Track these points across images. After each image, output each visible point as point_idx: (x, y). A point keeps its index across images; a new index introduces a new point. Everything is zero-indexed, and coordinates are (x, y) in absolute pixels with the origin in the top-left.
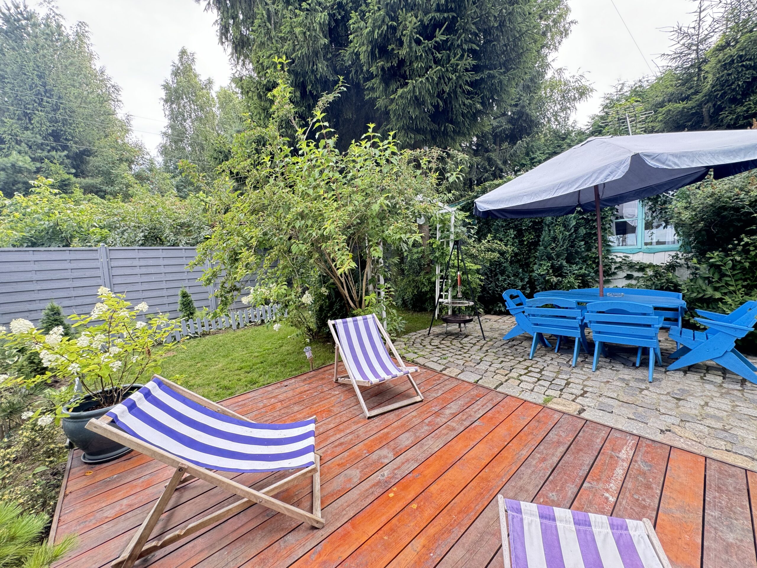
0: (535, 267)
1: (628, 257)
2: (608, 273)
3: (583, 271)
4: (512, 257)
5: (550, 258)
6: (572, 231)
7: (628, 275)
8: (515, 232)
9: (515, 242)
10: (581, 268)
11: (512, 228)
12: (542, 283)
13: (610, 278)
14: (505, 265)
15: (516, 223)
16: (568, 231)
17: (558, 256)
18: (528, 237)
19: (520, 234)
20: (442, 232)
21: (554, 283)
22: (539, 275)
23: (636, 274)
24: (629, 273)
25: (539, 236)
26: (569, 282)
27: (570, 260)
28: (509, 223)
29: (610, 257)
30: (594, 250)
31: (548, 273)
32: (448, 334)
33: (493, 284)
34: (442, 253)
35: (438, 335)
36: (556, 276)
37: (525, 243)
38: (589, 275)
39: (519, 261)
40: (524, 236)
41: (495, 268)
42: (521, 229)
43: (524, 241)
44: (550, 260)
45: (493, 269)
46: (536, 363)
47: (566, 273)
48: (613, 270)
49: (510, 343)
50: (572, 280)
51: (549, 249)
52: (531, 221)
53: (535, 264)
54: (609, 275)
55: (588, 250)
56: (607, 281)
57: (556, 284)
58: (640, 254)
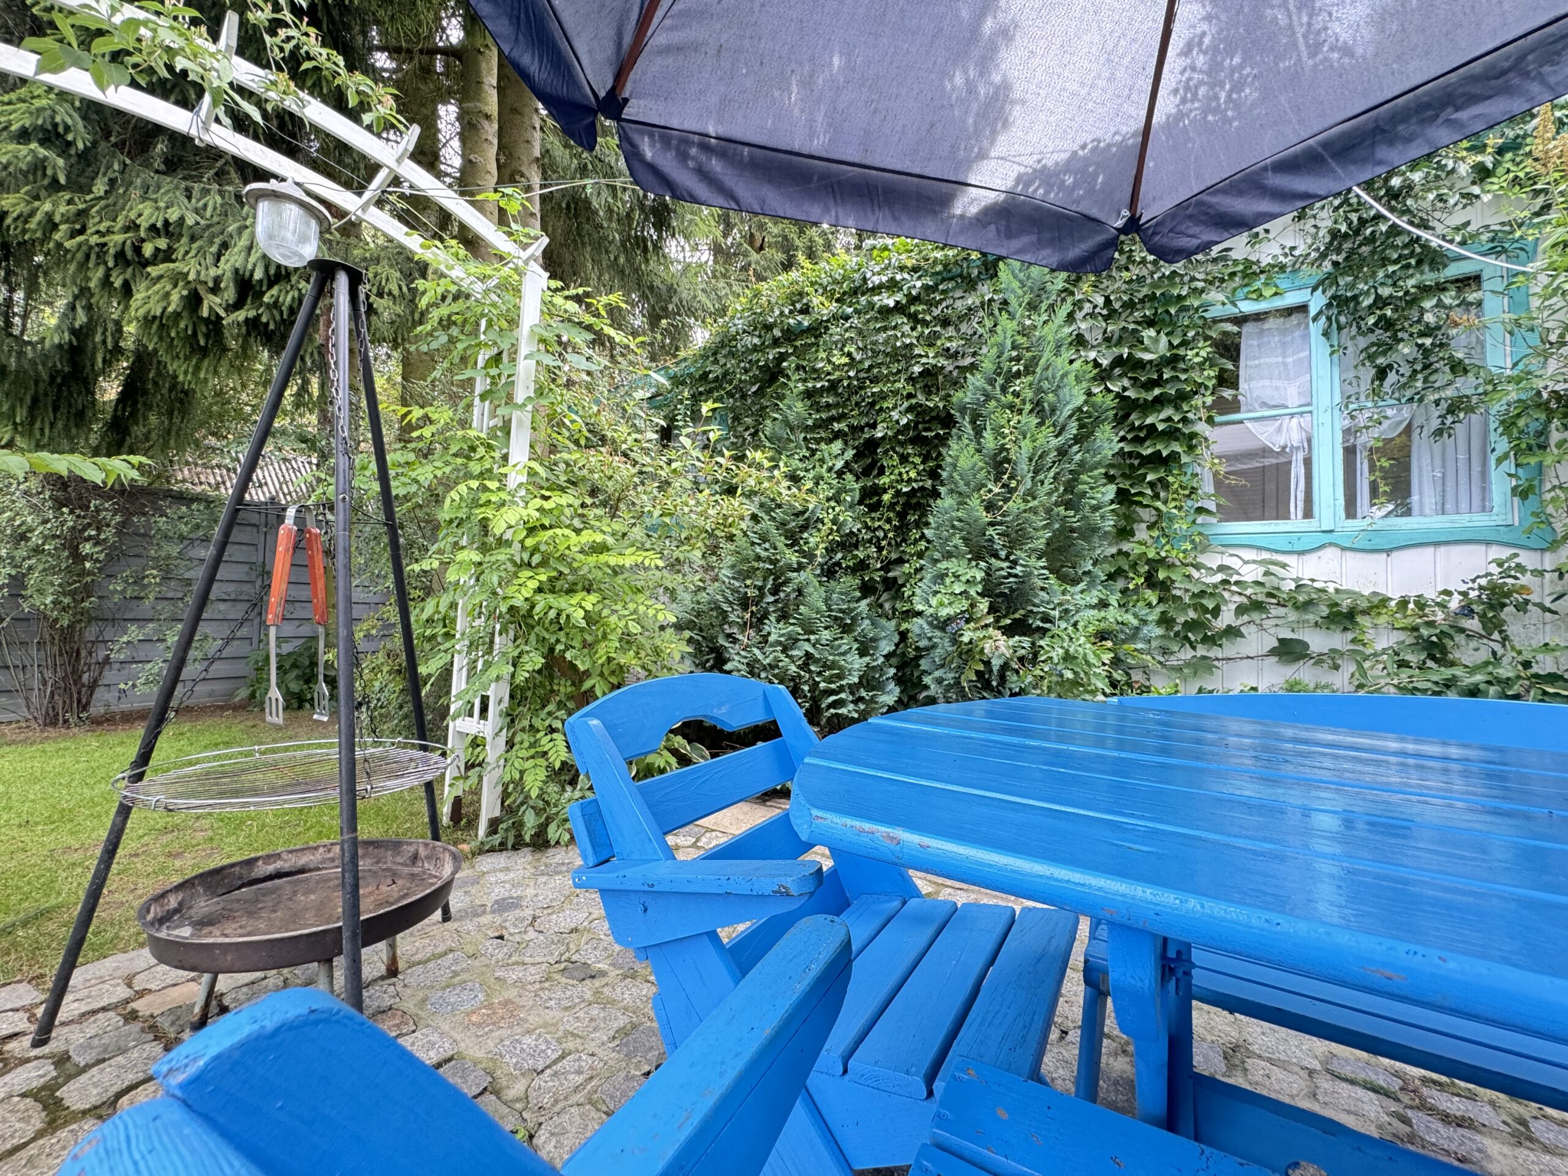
1: (1282, 566)
3: (1113, 614)
4: (830, 551)
5: (980, 551)
6: (1071, 434)
7: (1282, 641)
8: (850, 453)
9: (847, 490)
10: (1103, 603)
11: (839, 435)
12: (946, 664)
13: (1215, 652)
14: (800, 577)
16: (1057, 432)
17: (1016, 538)
18: (901, 475)
19: (866, 458)
21: (996, 663)
22: (935, 621)
23: (1318, 641)
24: (1288, 635)
25: (934, 474)
26: (1068, 658)
30: (1142, 533)
31: (970, 616)
36: (1009, 631)
37: (886, 497)
38: (1135, 635)
39: (862, 566)
40: (881, 472)
41: (760, 589)
42: (872, 439)
43: (883, 489)
44: (978, 557)
45: (751, 592)
47: (1047, 618)
50: (1082, 646)
52: (910, 409)
53: (921, 578)
54: (1210, 640)
55: (1124, 533)
56: (1205, 665)
57: (1005, 667)
58: (1330, 553)
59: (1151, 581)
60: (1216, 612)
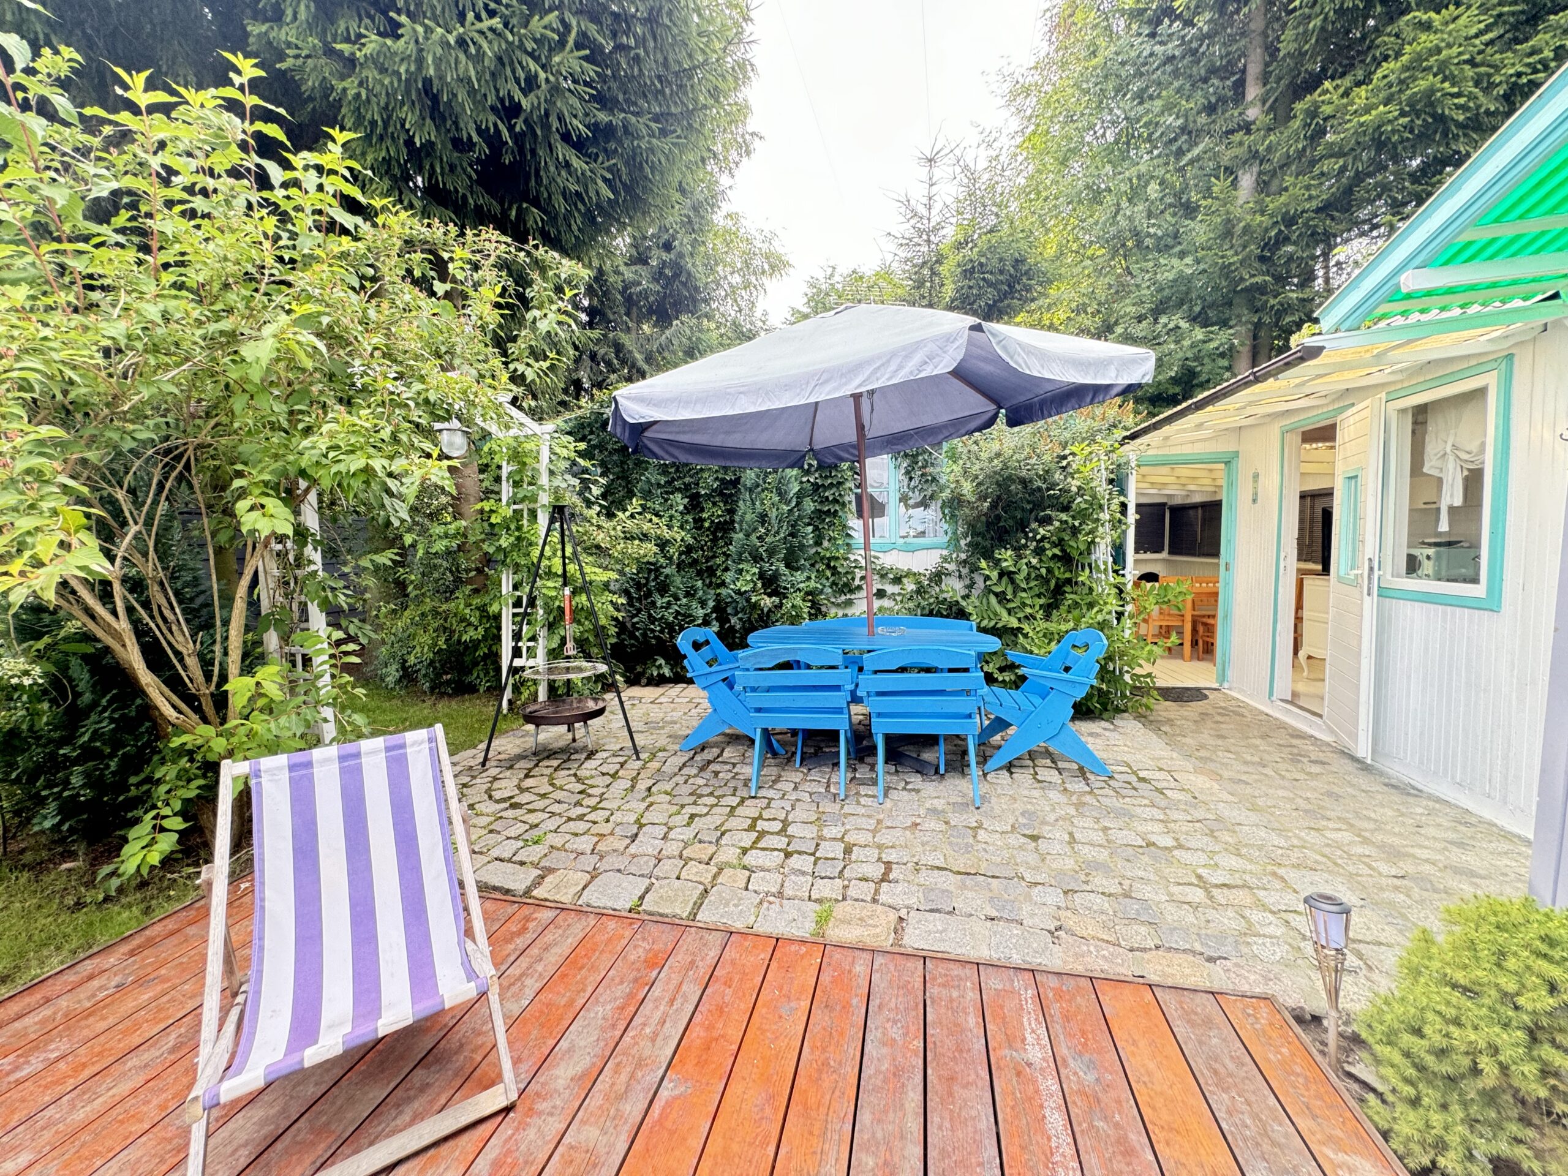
0: (728, 577)
1: (877, 558)
2: (848, 588)
3: (812, 584)
4: (680, 554)
5: (757, 558)
6: (793, 504)
7: (878, 590)
8: (686, 500)
9: (687, 522)
10: (809, 578)
11: (679, 490)
12: (743, 610)
13: (853, 596)
14: (667, 571)
15: (687, 480)
16: (788, 503)
17: (771, 552)
18: (713, 512)
19: (695, 504)
20: (517, 484)
21: (766, 610)
22: (739, 592)
23: (890, 589)
24: (880, 586)
25: (732, 512)
26: (793, 606)
27: (791, 564)
28: (673, 480)
29: (852, 557)
30: (826, 544)
31: (754, 590)
32: (543, 754)
33: (643, 615)
34: (518, 539)
35: (510, 764)
36: (770, 595)
37: (707, 525)
38: (821, 592)
39: (695, 562)
40: (702, 510)
41: (647, 579)
42: (698, 493)
43: (704, 520)
44: (756, 562)
45: (643, 581)
46: (768, 806)
47: (785, 588)
48: (857, 582)
49: (698, 758)
50: (798, 602)
51: (753, 537)
52: (717, 479)
53: (727, 569)
54: (851, 591)
55: (818, 543)
56: (849, 603)
57: (770, 610)
58: (895, 552)
59: (828, 566)
60: (853, 579)
